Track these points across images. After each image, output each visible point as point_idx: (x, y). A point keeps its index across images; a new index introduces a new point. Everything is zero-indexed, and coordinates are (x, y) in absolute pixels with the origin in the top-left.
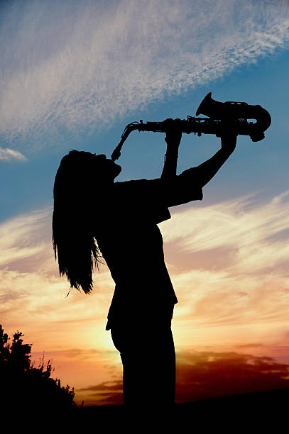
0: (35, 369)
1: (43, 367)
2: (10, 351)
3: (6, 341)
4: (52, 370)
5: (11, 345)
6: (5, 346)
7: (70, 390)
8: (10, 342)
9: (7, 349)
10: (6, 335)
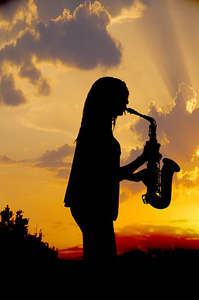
0: (31, 235)
1: (36, 234)
2: (15, 223)
3: (11, 216)
4: (43, 236)
5: (15, 219)
6: (11, 219)
7: (55, 249)
8: (14, 217)
9: (12, 222)
10: (11, 212)
